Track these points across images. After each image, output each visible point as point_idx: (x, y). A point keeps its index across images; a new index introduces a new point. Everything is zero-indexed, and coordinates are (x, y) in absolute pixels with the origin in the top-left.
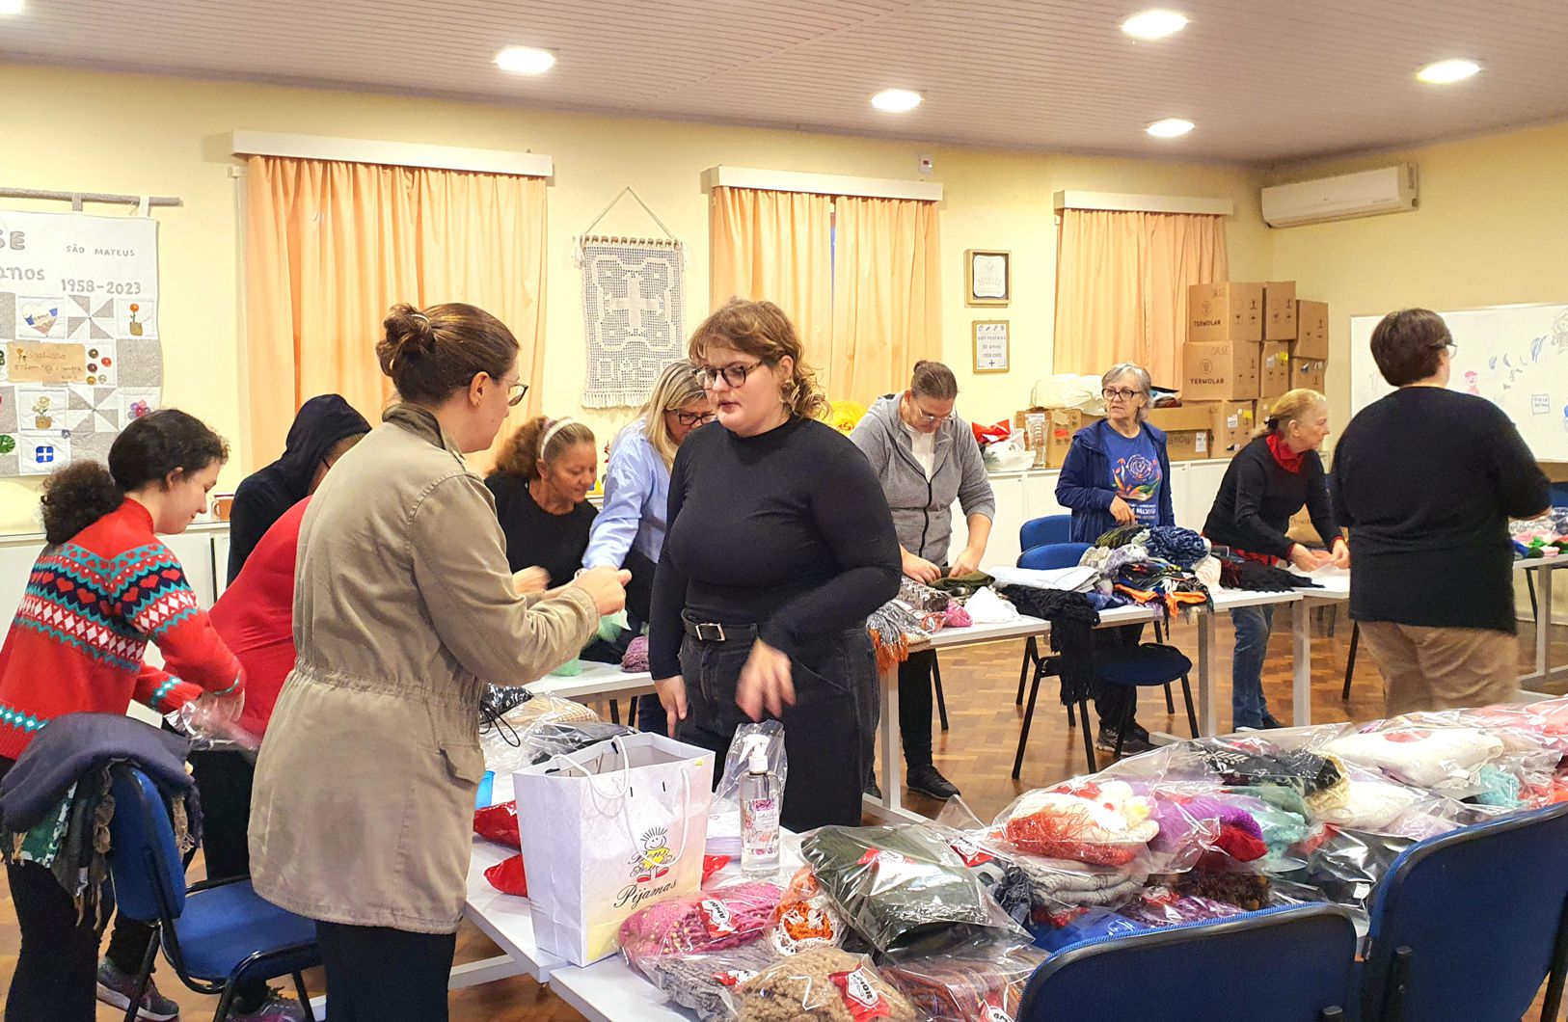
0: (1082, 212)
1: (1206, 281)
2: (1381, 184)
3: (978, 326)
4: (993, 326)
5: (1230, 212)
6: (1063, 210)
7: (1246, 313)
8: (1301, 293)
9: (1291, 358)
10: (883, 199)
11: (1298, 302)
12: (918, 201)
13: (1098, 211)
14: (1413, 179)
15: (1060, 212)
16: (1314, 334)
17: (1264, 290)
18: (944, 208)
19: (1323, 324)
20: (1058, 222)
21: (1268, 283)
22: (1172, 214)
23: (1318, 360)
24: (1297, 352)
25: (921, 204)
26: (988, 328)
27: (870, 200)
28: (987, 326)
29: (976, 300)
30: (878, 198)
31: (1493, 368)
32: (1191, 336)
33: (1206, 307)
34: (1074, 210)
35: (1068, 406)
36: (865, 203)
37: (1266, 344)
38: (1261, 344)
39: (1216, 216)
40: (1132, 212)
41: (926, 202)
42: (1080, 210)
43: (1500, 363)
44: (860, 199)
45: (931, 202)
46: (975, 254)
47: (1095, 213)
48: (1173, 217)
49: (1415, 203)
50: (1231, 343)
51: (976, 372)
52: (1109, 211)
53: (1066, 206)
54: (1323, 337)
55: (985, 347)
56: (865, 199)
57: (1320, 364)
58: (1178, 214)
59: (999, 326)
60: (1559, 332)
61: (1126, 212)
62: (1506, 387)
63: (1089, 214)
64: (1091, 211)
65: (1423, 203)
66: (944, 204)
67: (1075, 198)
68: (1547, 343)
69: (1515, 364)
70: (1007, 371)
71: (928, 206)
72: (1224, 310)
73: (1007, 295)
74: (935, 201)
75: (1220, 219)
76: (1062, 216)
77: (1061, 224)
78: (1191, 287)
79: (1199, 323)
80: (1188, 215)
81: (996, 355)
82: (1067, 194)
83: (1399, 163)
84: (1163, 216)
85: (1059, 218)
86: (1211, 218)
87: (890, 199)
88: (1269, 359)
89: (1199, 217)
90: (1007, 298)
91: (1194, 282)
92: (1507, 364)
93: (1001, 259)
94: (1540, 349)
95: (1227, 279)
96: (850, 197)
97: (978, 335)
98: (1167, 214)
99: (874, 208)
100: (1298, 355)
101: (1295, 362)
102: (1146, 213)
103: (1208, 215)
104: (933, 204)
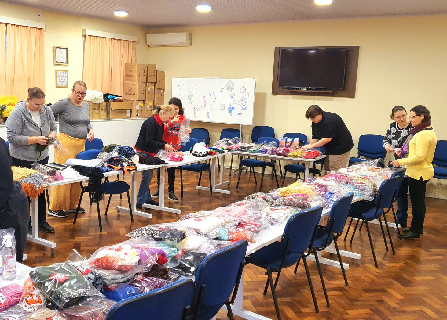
0: (92, 37)
1: (130, 62)
2: (181, 37)
3: (57, 72)
4: (62, 72)
5: (137, 41)
6: (85, 35)
7: (142, 74)
8: (158, 68)
9: (154, 88)
10: (24, 26)
11: (157, 71)
12: (37, 28)
13: (97, 37)
14: (190, 37)
15: (85, 36)
16: (161, 81)
17: (147, 67)
18: (45, 31)
19: (164, 78)
20: (84, 39)
21: (148, 64)
22: (119, 40)
23: (163, 89)
24: (156, 86)
25: (37, 29)
26: (61, 73)
27: (19, 26)
28: (60, 72)
29: (56, 63)
30: (22, 26)
31: (210, 96)
32: (125, 79)
33: (130, 71)
34: (89, 36)
35: (88, 100)
36: (18, 27)
37: (148, 83)
38: (146, 83)
39: (133, 42)
40: (107, 38)
41: (39, 29)
42: (91, 36)
43: (212, 94)
44: (16, 26)
45: (41, 29)
46: (56, 47)
47: (96, 37)
48: (120, 41)
49: (191, 44)
50: (137, 82)
51: (57, 87)
52: (100, 37)
53: (86, 34)
54: (164, 82)
55: (60, 79)
56: (18, 26)
57: (163, 90)
58: (122, 40)
59: (65, 72)
60: (228, 86)
61: (105, 38)
62: (213, 101)
63: (94, 37)
64: (95, 36)
65: (193, 45)
66: (46, 30)
67: (89, 32)
68: (225, 89)
69: (216, 95)
70: (67, 87)
71: (40, 30)
72: (135, 72)
73: (67, 62)
74: (42, 29)
75: (134, 43)
76: (85, 37)
77: (85, 40)
78: (125, 63)
79: (128, 76)
80: (124, 40)
81: (63, 82)
82: (87, 30)
83: (186, 31)
84: (117, 40)
85: (84, 38)
86: (132, 42)
88: (148, 88)
89: (128, 41)
90: (67, 63)
91: (126, 62)
92: (214, 95)
93: (65, 50)
94: (223, 91)
95: (136, 63)
96: (12, 25)
97: (58, 75)
98: (118, 40)
99: (21, 30)
100: (157, 87)
101: (156, 89)
102: (112, 39)
103: (131, 41)
104: (42, 30)
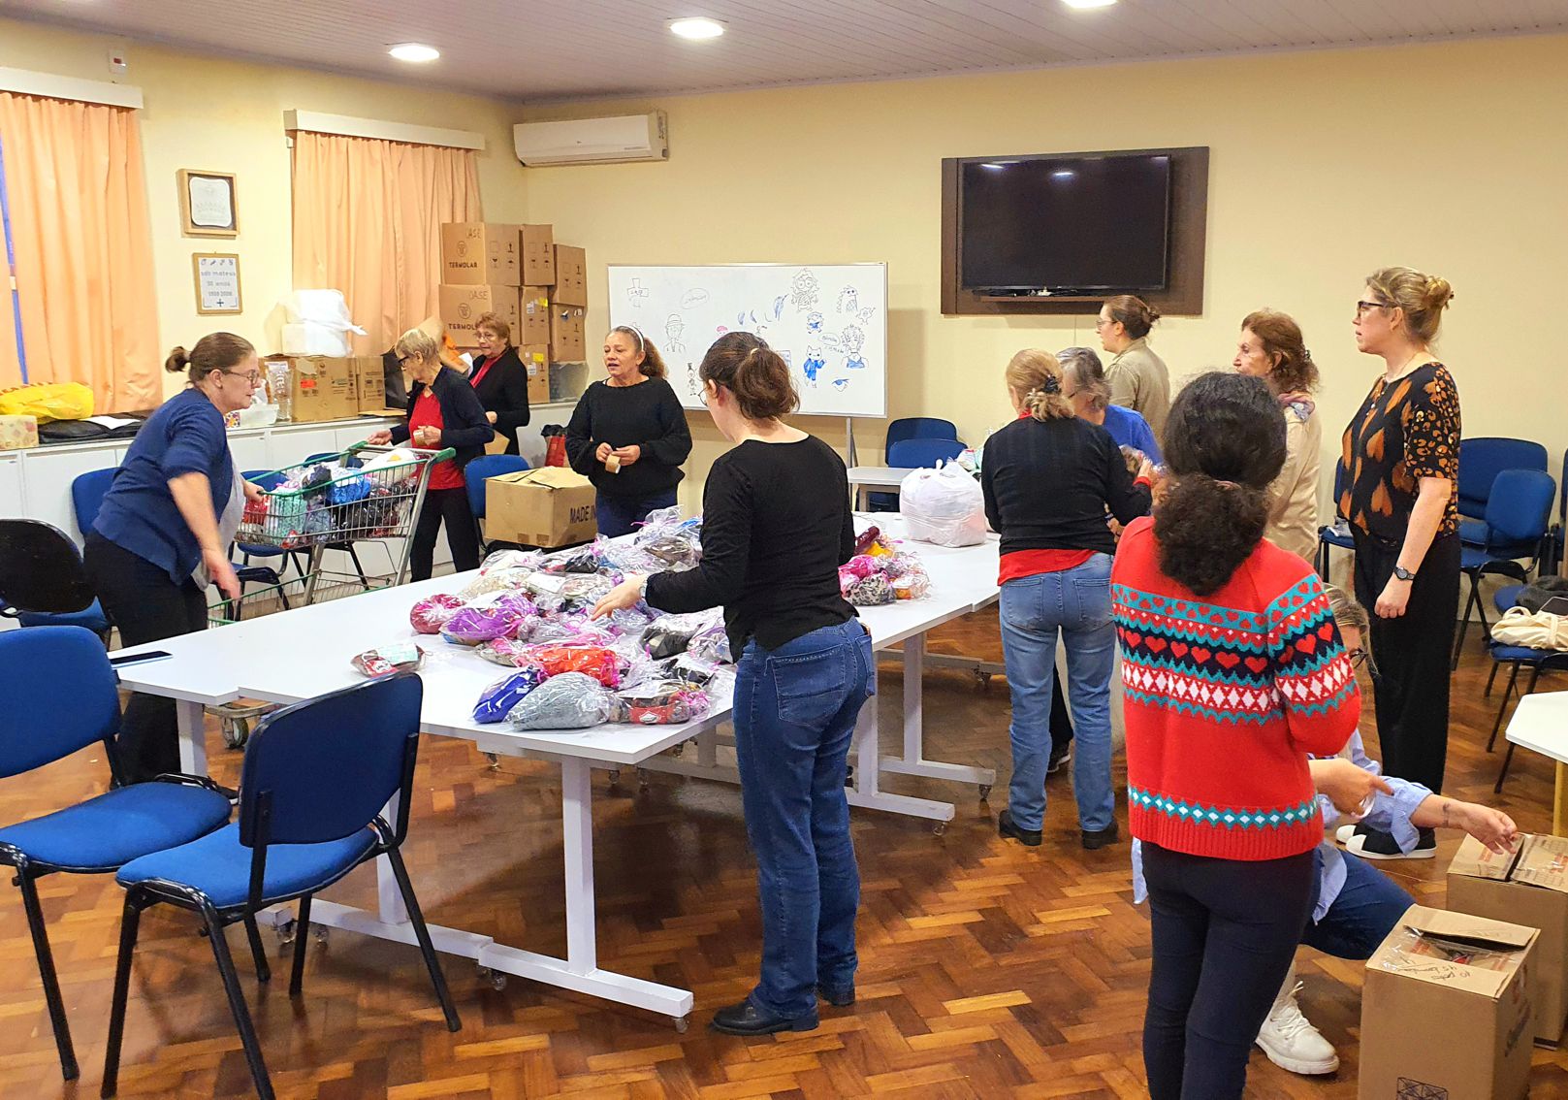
0: (318, 136)
1: (459, 219)
2: (631, 132)
3: (200, 260)
4: (218, 260)
5: (482, 148)
6: (296, 131)
7: (504, 257)
8: (559, 237)
9: (550, 304)
10: (62, 101)
11: (555, 246)
12: (110, 107)
14: (662, 130)
15: (293, 133)
16: (573, 280)
17: (521, 232)
19: (580, 269)
20: (291, 145)
21: (524, 225)
22: (419, 145)
23: (578, 307)
24: (557, 298)
25: (115, 110)
26: (214, 262)
27: (43, 101)
28: (212, 260)
29: (195, 229)
30: (54, 99)
31: (741, 323)
32: (446, 278)
33: (462, 249)
34: (309, 132)
35: (315, 353)
36: (37, 104)
37: (525, 289)
38: (520, 290)
39: (468, 150)
40: (375, 139)
41: (121, 109)
42: (316, 133)
43: (745, 319)
44: (29, 98)
45: (129, 109)
46: (189, 174)
47: (333, 138)
48: (421, 148)
49: (665, 153)
50: (489, 287)
51: (201, 313)
52: (349, 136)
53: (299, 128)
54: (581, 284)
55: (210, 284)
56: (37, 98)
57: (580, 310)
58: (427, 145)
59: (227, 260)
60: (798, 291)
61: (369, 139)
63: (327, 138)
64: (330, 135)
65: (672, 150)
66: (145, 114)
67: (306, 120)
68: (787, 301)
69: (761, 321)
70: (239, 312)
71: (124, 113)
72: (479, 252)
73: (234, 225)
74: (133, 109)
75: (471, 154)
76: (295, 138)
77: (295, 147)
78: (444, 224)
79: (455, 265)
80: (438, 147)
81: (225, 294)
82: (299, 113)
83: (648, 112)
85: (291, 140)
86: (463, 151)
87: (71, 102)
88: (529, 306)
89: (449, 150)
90: (234, 229)
91: (447, 220)
92: (754, 320)
93: (225, 184)
94: (782, 307)
95: (482, 221)
96: (14, 94)
97: (202, 269)
98: (415, 145)
99: (50, 112)
100: (558, 301)
101: (555, 307)
102: (391, 142)
103: (459, 149)
104: (131, 112)
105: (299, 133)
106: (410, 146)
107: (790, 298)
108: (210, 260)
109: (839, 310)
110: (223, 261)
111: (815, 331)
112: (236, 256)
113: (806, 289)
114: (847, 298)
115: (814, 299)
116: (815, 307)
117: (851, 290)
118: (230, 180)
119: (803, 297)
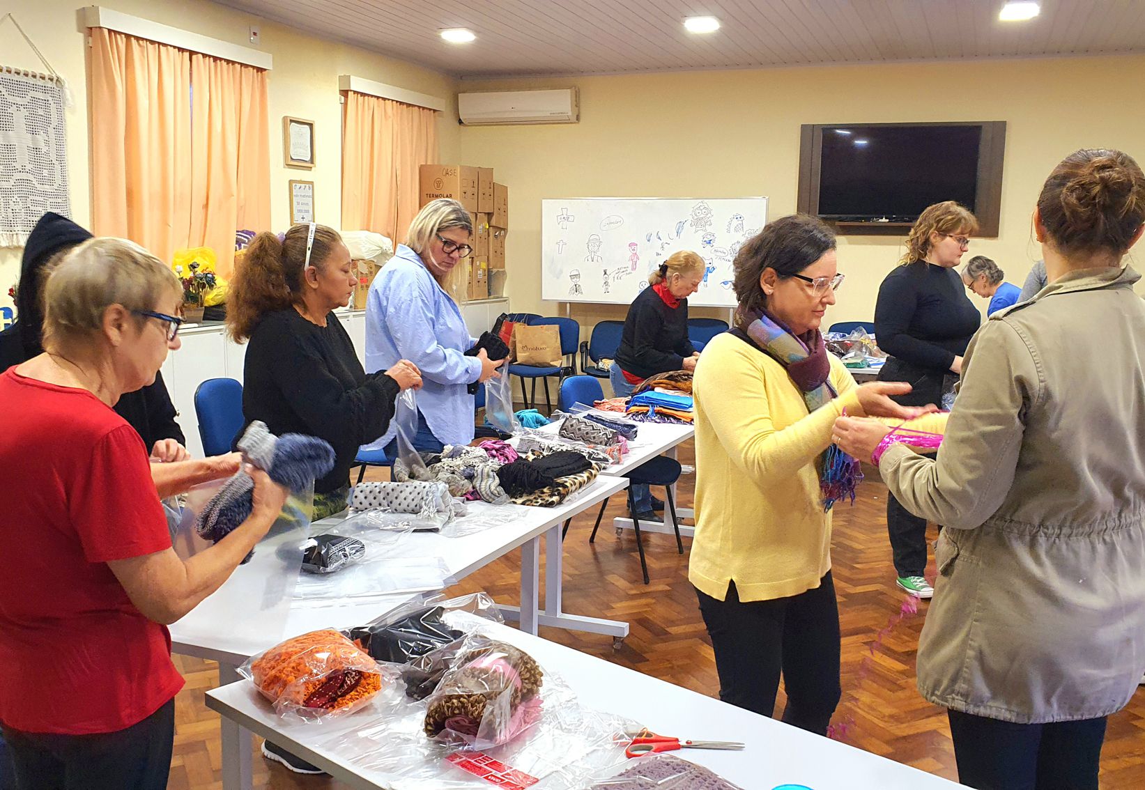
1: (430, 162)
2: (557, 102)
3: (294, 184)
4: (303, 185)
5: (443, 109)
6: (347, 91)
7: (469, 190)
9: (489, 226)
10: (228, 61)
11: (494, 184)
12: (254, 67)
13: (368, 95)
15: (345, 93)
16: (502, 210)
17: (478, 173)
18: (269, 78)
19: (505, 202)
20: (343, 101)
21: (479, 167)
22: (411, 105)
23: (504, 230)
25: (255, 70)
26: (300, 187)
27: (219, 61)
29: (292, 163)
30: (225, 60)
31: (649, 240)
33: (439, 183)
34: (355, 92)
35: (367, 258)
36: (215, 64)
37: (479, 215)
40: (389, 100)
41: (259, 70)
42: (359, 93)
43: (654, 237)
44: (212, 59)
45: (262, 71)
46: (291, 121)
47: (366, 98)
48: (411, 108)
49: (578, 118)
53: (352, 89)
54: (505, 211)
55: (298, 203)
56: (216, 59)
58: (414, 106)
59: (307, 186)
60: (696, 217)
61: (385, 99)
62: (658, 254)
63: (363, 97)
64: (365, 95)
65: (584, 118)
66: (272, 74)
67: (358, 84)
68: (687, 225)
69: (665, 239)
71: (260, 73)
72: (455, 186)
74: (265, 70)
75: (436, 113)
76: (346, 97)
77: (345, 104)
78: (420, 165)
80: (420, 107)
81: (305, 211)
82: (352, 78)
83: (570, 87)
85: (343, 98)
87: (233, 63)
88: (480, 227)
89: (425, 110)
90: (312, 162)
91: (422, 162)
92: (659, 238)
93: (307, 127)
94: (682, 229)
96: (204, 55)
97: (294, 192)
98: (408, 105)
100: (493, 224)
101: (491, 230)
102: (397, 102)
103: (431, 109)
104: (264, 73)
105: (349, 93)
106: (405, 106)
107: (689, 223)
108: (299, 185)
109: (728, 231)
110: (305, 186)
111: (708, 246)
112: (312, 183)
113: (702, 216)
114: (735, 222)
115: (709, 223)
116: (709, 229)
117: (739, 217)
118: (311, 125)
119: (700, 222)
